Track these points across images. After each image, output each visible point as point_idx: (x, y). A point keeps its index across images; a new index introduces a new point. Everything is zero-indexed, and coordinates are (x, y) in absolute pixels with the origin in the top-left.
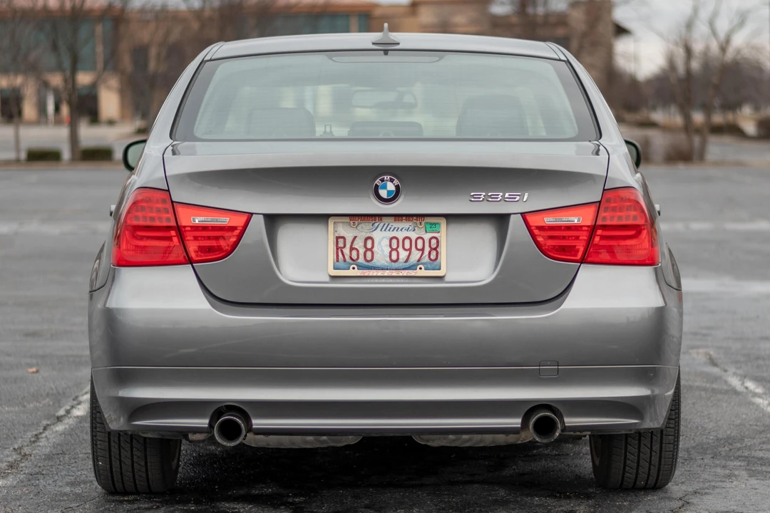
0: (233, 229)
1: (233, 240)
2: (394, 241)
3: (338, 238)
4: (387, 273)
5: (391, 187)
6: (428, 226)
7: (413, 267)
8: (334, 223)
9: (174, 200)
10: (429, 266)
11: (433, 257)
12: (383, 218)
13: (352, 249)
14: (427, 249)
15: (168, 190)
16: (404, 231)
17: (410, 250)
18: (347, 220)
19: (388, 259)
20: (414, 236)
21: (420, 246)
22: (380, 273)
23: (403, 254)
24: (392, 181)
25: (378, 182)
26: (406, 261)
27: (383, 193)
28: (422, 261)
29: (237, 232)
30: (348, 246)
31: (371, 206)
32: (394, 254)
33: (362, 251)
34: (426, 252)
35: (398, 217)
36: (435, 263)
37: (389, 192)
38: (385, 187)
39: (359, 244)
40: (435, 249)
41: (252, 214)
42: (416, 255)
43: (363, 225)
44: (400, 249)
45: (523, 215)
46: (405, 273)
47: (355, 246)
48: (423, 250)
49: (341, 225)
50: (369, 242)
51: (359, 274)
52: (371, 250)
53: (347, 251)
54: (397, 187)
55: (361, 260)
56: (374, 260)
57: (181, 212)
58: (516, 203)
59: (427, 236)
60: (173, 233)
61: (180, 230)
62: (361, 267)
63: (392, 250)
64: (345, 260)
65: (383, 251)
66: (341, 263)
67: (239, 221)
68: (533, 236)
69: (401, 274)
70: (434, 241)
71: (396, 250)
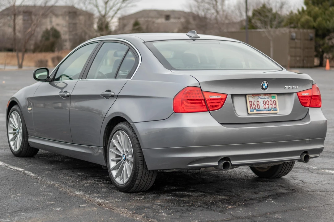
0: (221, 99)
1: (222, 103)
2: (264, 102)
3: (250, 101)
4: (264, 112)
5: (266, 85)
6: (272, 97)
7: (270, 110)
8: (248, 97)
9: (202, 90)
10: (274, 110)
11: (275, 107)
12: (261, 95)
13: (254, 105)
14: (273, 104)
15: (200, 87)
16: (266, 98)
17: (269, 105)
18: (251, 95)
19: (263, 108)
20: (269, 100)
21: (271, 103)
22: (262, 112)
23: (267, 106)
24: (266, 83)
25: (262, 83)
26: (268, 108)
27: (264, 87)
28: (273, 108)
29: (223, 100)
30: (253, 104)
31: (260, 91)
32: (265, 106)
33: (256, 105)
34: (273, 105)
35: (265, 94)
36: (276, 109)
37: (266, 86)
38: (264, 85)
39: (255, 103)
40: (275, 104)
41: (227, 94)
42: (270, 106)
43: (255, 97)
44: (266, 104)
45: (297, 93)
46: (269, 112)
47: (255, 104)
48: (272, 104)
49: (250, 97)
50: (258, 102)
51: (257, 113)
52: (259, 105)
53: (253, 105)
54: (268, 85)
55: (257, 108)
56: (260, 108)
57: (205, 94)
58: (295, 89)
59: (273, 100)
60: (203, 101)
61: (205, 100)
62: (257, 111)
63: (264, 105)
64: (253, 109)
65: (262, 105)
66: (252, 110)
67: (224, 97)
68: (300, 99)
69: (268, 112)
70: (274, 102)
71: (265, 105)
